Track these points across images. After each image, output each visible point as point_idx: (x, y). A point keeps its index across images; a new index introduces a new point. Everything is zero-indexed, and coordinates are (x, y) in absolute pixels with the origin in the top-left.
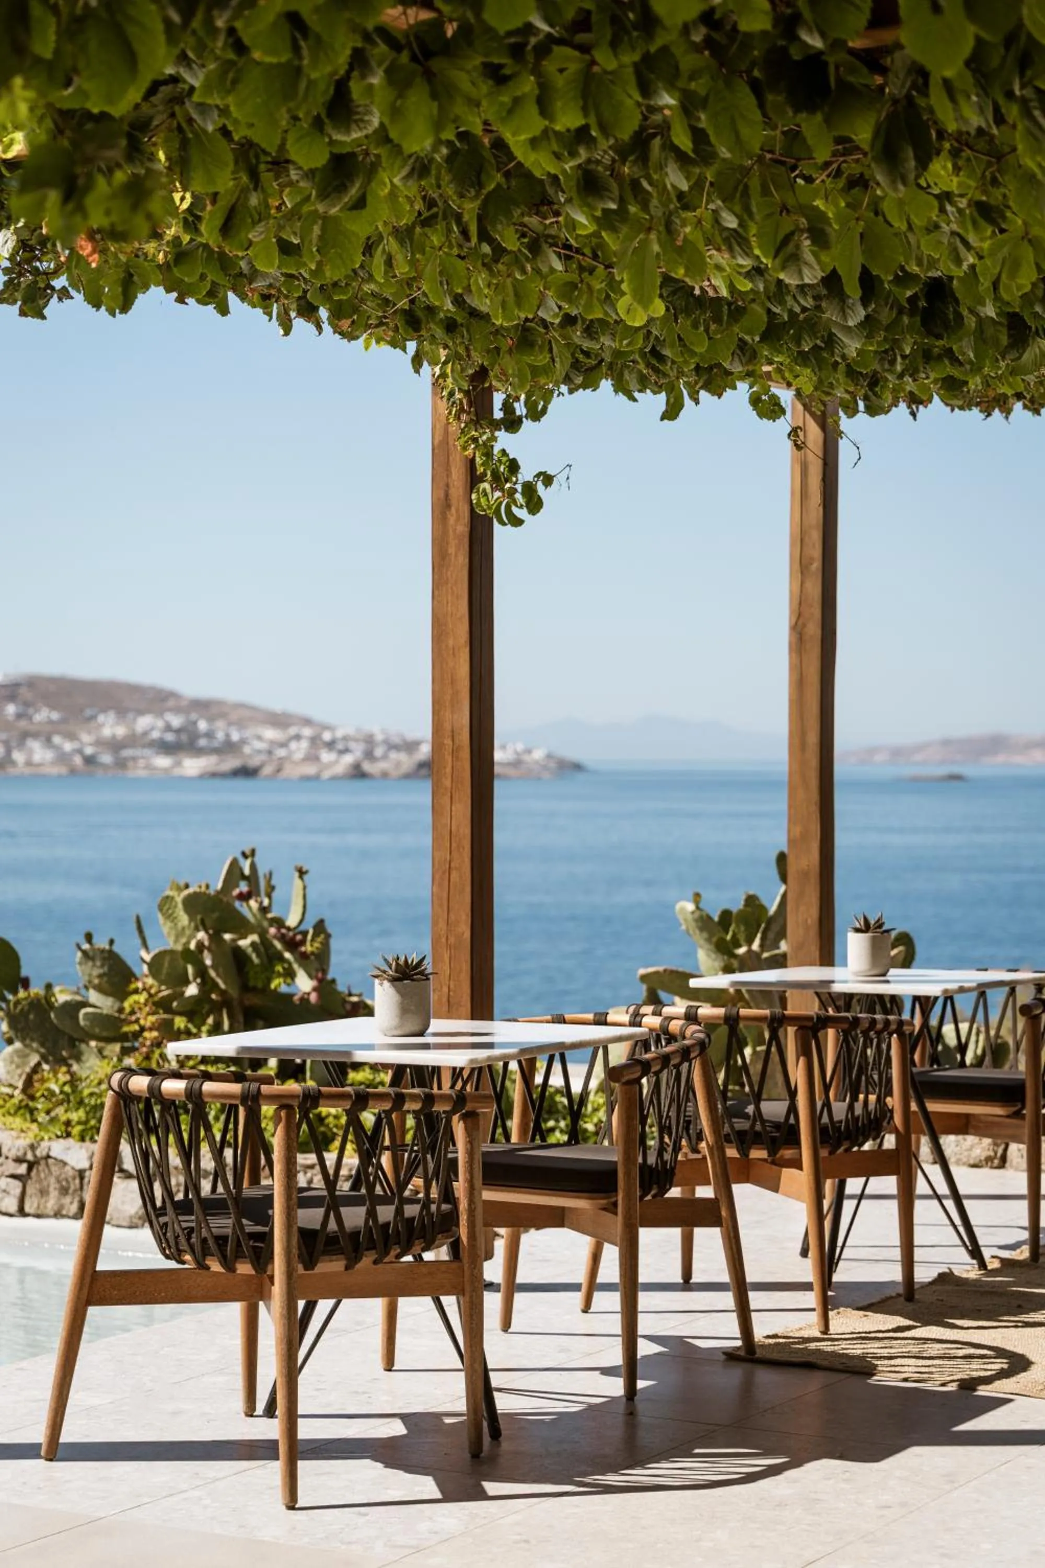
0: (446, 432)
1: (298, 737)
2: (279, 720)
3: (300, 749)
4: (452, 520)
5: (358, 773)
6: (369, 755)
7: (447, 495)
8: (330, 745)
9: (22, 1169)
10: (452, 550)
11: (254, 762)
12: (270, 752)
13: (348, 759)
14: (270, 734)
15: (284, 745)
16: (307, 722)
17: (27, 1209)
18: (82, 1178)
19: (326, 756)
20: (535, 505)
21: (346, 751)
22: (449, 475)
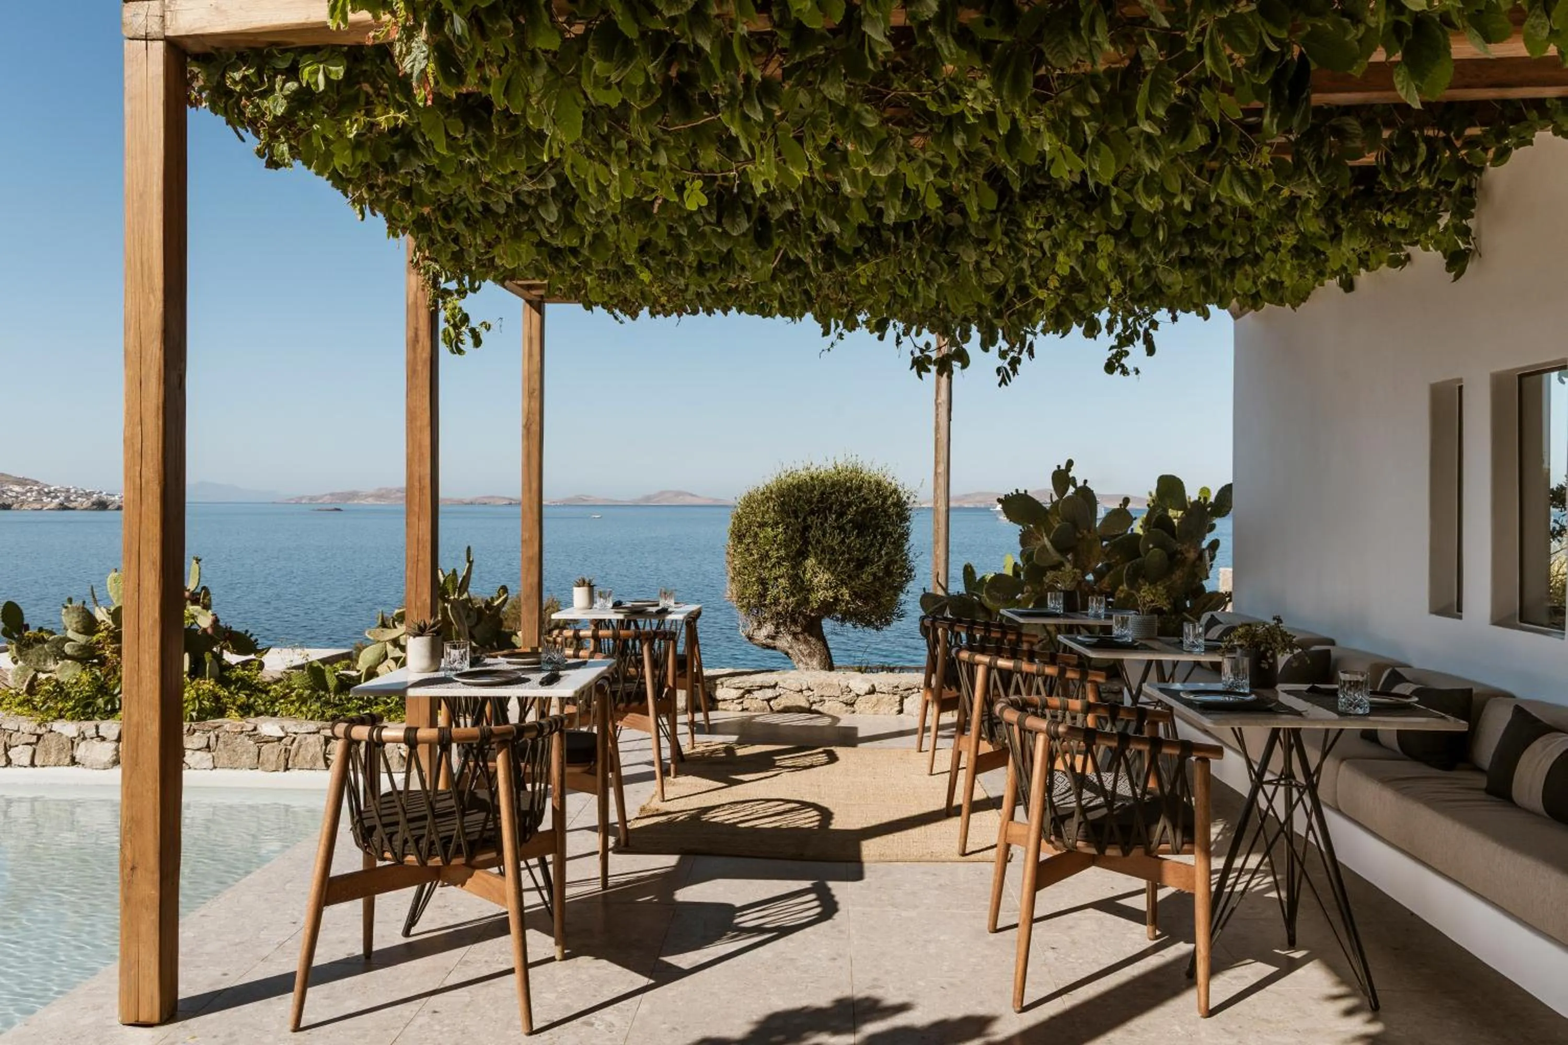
0: (416, 298)
1: (31, 491)
2: (21, 482)
3: (31, 497)
4: (419, 350)
5: (63, 507)
6: (67, 499)
7: (416, 335)
8: (48, 494)
9: (34, 739)
10: (419, 368)
11: (9, 501)
12: (17, 497)
13: (57, 501)
14: (17, 488)
15: (24, 494)
16: (36, 483)
17: (36, 762)
18: (73, 742)
19: (45, 499)
20: (478, 342)
21: (56, 497)
22: (417, 323)
